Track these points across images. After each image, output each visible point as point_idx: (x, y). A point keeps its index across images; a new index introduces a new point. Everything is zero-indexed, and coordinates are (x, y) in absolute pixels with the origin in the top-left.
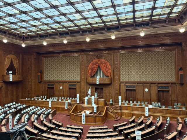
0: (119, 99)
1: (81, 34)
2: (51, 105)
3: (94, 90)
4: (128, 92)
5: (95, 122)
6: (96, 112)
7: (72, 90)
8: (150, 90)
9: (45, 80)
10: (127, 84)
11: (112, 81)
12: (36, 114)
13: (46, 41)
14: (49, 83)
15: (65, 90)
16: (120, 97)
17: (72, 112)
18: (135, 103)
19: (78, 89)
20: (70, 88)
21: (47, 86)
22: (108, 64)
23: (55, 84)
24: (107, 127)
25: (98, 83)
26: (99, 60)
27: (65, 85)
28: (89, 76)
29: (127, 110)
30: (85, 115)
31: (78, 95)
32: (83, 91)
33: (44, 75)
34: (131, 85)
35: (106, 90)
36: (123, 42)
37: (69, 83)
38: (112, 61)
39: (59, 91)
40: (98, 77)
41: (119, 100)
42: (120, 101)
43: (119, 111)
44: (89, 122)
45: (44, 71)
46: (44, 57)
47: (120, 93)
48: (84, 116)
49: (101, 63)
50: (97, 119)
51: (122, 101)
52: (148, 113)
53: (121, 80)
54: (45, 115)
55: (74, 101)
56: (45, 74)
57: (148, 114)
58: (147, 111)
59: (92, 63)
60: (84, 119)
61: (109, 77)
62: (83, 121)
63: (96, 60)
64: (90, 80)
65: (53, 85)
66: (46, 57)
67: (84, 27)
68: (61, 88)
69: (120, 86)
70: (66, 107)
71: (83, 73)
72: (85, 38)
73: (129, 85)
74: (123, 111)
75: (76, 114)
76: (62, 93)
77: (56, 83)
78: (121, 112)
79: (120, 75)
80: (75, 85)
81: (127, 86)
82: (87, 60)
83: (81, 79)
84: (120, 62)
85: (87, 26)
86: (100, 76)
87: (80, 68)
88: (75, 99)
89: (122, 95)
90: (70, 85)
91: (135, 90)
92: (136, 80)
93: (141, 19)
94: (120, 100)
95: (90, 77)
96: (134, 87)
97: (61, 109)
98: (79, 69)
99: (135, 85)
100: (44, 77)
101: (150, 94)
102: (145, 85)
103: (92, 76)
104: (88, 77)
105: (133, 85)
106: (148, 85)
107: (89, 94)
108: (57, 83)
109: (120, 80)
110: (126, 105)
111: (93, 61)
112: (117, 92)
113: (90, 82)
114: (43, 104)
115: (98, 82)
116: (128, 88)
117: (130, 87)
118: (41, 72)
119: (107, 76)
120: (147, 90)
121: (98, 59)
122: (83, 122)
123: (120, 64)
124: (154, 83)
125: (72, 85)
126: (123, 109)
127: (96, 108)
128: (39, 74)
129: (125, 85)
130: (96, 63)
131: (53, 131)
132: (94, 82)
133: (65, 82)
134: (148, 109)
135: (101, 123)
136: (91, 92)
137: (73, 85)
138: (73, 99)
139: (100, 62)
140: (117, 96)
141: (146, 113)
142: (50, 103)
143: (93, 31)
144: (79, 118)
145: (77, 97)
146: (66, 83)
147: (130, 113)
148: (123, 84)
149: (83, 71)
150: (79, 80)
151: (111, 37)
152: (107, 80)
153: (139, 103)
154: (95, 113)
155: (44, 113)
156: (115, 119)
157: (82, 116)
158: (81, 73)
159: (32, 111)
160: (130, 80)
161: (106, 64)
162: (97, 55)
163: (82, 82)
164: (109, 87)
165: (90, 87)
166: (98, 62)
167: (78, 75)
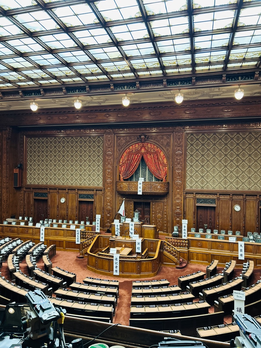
0: (183, 225)
1: (112, 90)
2: (43, 236)
3: (132, 206)
4: (200, 212)
5: (139, 271)
6: (140, 251)
7: (84, 206)
8: (243, 209)
9: (28, 183)
10: (198, 196)
11: (168, 189)
12: (16, 254)
13: (36, 102)
14: (37, 191)
15: (70, 205)
16: (185, 222)
17: (91, 251)
18: (216, 233)
19: (98, 205)
20: (80, 202)
21: (32, 197)
22: (162, 154)
23: (49, 192)
24: (167, 282)
25: (140, 193)
26: (143, 146)
27: (71, 194)
28: (122, 177)
29: (201, 247)
30: (120, 257)
31: (98, 217)
32: (109, 207)
33: (26, 174)
34: (208, 197)
35: (156, 207)
36: (195, 110)
37: (80, 192)
38: (170, 149)
39: (58, 207)
40: (141, 180)
41: (183, 228)
42: (185, 230)
43: (185, 250)
44: (128, 272)
45: (26, 165)
46: (28, 136)
47: (185, 213)
48: (118, 259)
49: (148, 152)
50: (143, 266)
51: (189, 230)
52: (243, 253)
53: (188, 188)
54: (33, 256)
55: (90, 229)
56: (28, 172)
57: (243, 255)
58: (241, 250)
59: (128, 150)
60: (118, 265)
61: (162, 181)
62: (115, 269)
63: (137, 145)
64: (125, 186)
65: (45, 194)
66: (31, 136)
67: (120, 75)
68: (63, 200)
69: (185, 198)
70: (76, 240)
71: (109, 172)
72: (121, 99)
73: (204, 197)
74: (192, 249)
75: (100, 255)
76: (64, 212)
77: (51, 191)
78: (189, 251)
79: (185, 177)
80: (92, 196)
81: (199, 200)
82: (119, 145)
83: (104, 185)
84: (186, 150)
85: (125, 75)
86: (145, 179)
87: (104, 161)
88: (91, 223)
89: (188, 217)
90: (81, 196)
91: (214, 208)
92: (217, 189)
93: (239, 65)
94: (185, 227)
95: (124, 180)
96: (213, 201)
97: (64, 245)
98: (101, 163)
99: (215, 197)
100: (26, 179)
101: (245, 216)
102: (235, 197)
103: (128, 177)
104: (120, 180)
105: (211, 197)
106: (241, 197)
107: (122, 214)
108: (55, 191)
109: (184, 187)
110: (198, 237)
111: (131, 147)
112: (178, 211)
113: (125, 190)
114: (27, 233)
115: (141, 190)
116: (201, 203)
117: (205, 201)
118: (22, 168)
119: (157, 179)
120: (237, 208)
121: (141, 145)
122: (116, 271)
123: (186, 155)
124: (253, 194)
125: (85, 195)
126: (193, 246)
127: (140, 244)
128: (16, 171)
129: (194, 198)
130: (138, 152)
131: (60, 291)
132: (133, 190)
133: (72, 189)
134: (243, 246)
135: (151, 273)
136: (126, 211)
137: (88, 196)
138: (88, 223)
139: (145, 149)
140: (178, 219)
141: (240, 253)
142: (42, 232)
143: (138, 85)
144: (106, 264)
145: (97, 219)
146: (73, 192)
147: (207, 255)
148: (191, 196)
149: (109, 166)
150: (101, 185)
151: (174, 98)
152: (159, 187)
153: (223, 234)
154: (138, 253)
155: (32, 253)
156: (178, 266)
157: (114, 259)
158: (104, 171)
159: (6, 249)
160: (205, 189)
161: (156, 153)
162: (140, 136)
163: (107, 191)
164: (162, 201)
165: (124, 201)
166: (141, 149)
167: (98, 175)
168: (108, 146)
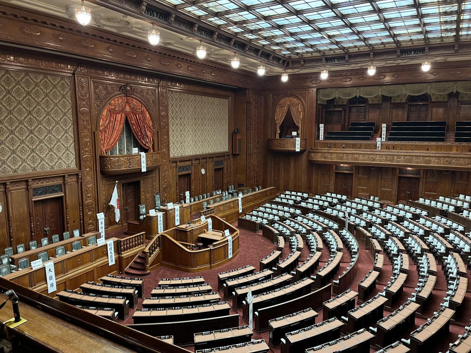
8: (206, 171)
10: (180, 164)
15: (15, 214)
19: (71, 200)
22: (147, 115)
25: (144, 170)
26: (127, 102)
27: (16, 192)
28: (103, 150)
32: (91, 200)
34: (186, 164)
38: (156, 109)
48: (231, 240)
49: (133, 111)
53: (172, 156)
59: (109, 107)
60: (231, 247)
63: (121, 100)
71: (86, 142)
73: (183, 164)
76: (2, 232)
79: (169, 143)
80: (58, 188)
81: (179, 169)
83: (78, 164)
84: (168, 111)
87: (75, 123)
91: (190, 174)
96: (188, 168)
98: (70, 127)
99: (190, 163)
101: (207, 178)
102: (201, 161)
106: (205, 160)
109: (169, 155)
111: (113, 102)
112: (166, 185)
115: (145, 165)
116: (181, 171)
117: (184, 168)
121: (125, 99)
122: (230, 253)
123: (168, 117)
124: (210, 157)
125: (45, 187)
127: (211, 224)
129: (177, 167)
132: (135, 167)
134: (241, 200)
137: (50, 190)
139: (130, 107)
140: (166, 195)
145: (99, 222)
148: (175, 165)
149: (86, 132)
158: (76, 140)
160: (183, 155)
161: (142, 113)
162: (125, 86)
163: (85, 173)
164: (151, 176)
165: (116, 185)
166: (125, 106)
167: (67, 149)
168: (81, 97)
